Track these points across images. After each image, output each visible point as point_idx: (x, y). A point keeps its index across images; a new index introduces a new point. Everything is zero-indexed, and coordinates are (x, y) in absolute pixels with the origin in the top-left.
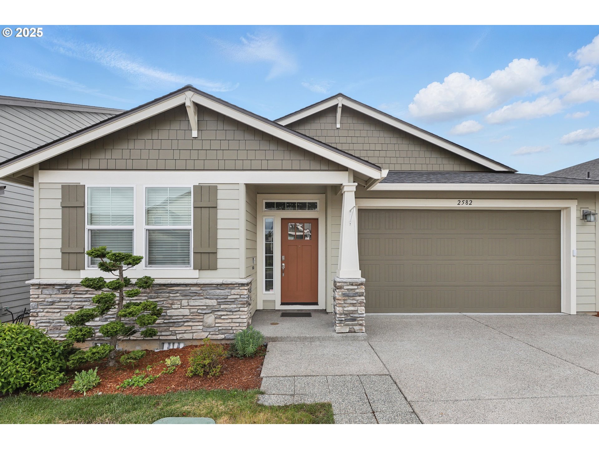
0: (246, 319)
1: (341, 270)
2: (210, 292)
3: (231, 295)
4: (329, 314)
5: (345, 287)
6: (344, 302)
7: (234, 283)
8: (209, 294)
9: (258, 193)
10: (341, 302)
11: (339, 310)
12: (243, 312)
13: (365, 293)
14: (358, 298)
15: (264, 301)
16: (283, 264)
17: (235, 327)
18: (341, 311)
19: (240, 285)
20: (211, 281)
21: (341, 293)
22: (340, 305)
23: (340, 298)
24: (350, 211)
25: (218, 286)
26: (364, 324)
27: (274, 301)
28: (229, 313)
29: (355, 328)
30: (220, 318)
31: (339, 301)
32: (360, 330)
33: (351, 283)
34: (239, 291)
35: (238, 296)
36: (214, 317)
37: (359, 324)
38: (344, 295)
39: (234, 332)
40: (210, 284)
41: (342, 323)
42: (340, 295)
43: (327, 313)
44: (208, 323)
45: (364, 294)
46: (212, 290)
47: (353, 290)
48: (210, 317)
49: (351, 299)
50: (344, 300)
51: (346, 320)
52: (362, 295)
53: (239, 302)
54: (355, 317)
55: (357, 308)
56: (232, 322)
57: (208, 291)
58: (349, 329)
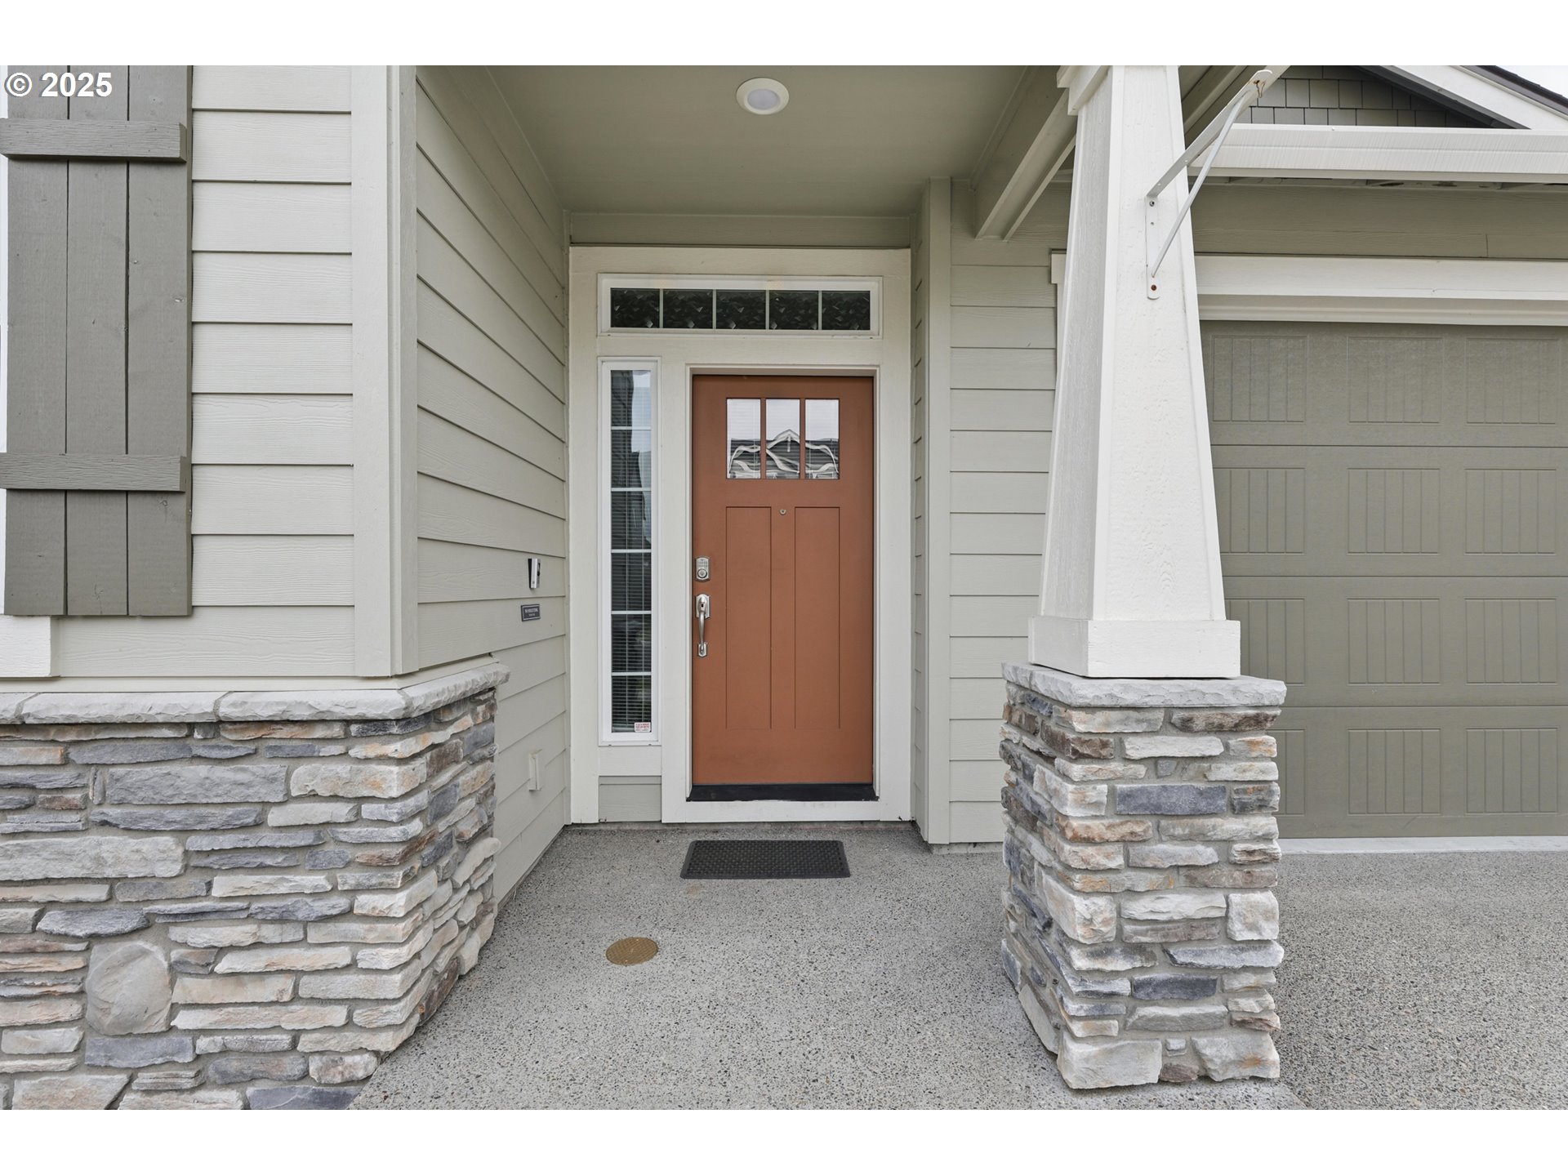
0: (397, 977)
1: (1098, 616)
2: (128, 781)
3: (288, 799)
4: (935, 851)
5: (1138, 748)
6: (1127, 858)
7: (305, 714)
8: (123, 794)
9: (573, 244)
10: (1108, 856)
11: (1091, 921)
12: (381, 926)
13: (1276, 787)
14: (1231, 825)
15: (605, 782)
16: (704, 598)
17: (316, 1036)
18: (1105, 922)
19: (354, 728)
20: (133, 699)
21: (1104, 788)
22: (1098, 877)
23: (1098, 827)
24: (1153, 195)
25: (190, 735)
26: (1276, 1021)
27: (656, 782)
28: (270, 933)
29: (1208, 1052)
30: (206, 969)
31: (1090, 850)
32: (1241, 1062)
33: (1177, 716)
34: (343, 769)
35: (342, 811)
36: (166, 964)
37: (1238, 1017)
38: (1124, 803)
39: (312, 1069)
40: (124, 725)
41: (1109, 1017)
42: (1097, 804)
43: (928, 848)
44: (115, 1011)
45: (1271, 793)
46: (148, 769)
47: (1193, 767)
48: (130, 959)
49: (1179, 831)
50: (1126, 842)
51: (1141, 990)
52: (1262, 806)
53: (350, 853)
54: (1209, 968)
55: (1219, 899)
56: (295, 998)
57: (120, 771)
58: (1164, 1056)
